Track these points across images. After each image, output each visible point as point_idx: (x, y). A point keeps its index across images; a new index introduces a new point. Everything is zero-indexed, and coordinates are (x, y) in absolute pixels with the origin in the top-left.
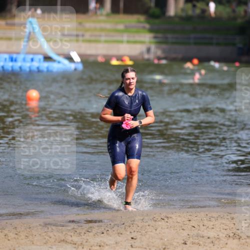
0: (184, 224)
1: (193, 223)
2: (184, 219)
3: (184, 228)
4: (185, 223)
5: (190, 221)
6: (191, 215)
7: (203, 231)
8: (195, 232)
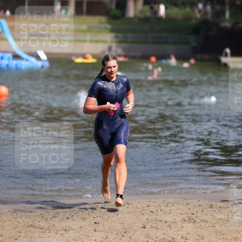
0: (144, 210)
1: (151, 209)
2: (143, 205)
3: (144, 213)
4: (144, 208)
5: (148, 206)
6: (149, 201)
7: (161, 216)
8: (154, 217)
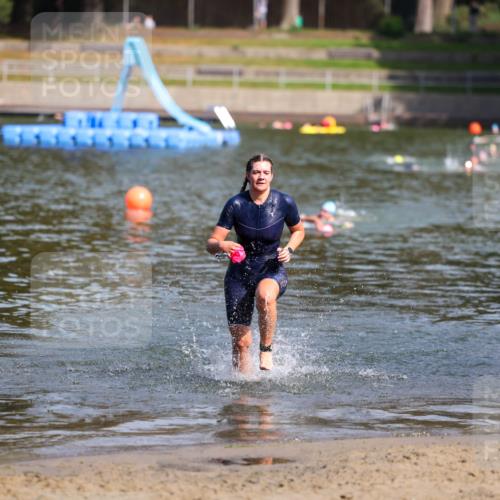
0: (451, 469)
1: (470, 467)
2: (451, 459)
3: (452, 477)
4: (454, 466)
5: (463, 461)
6: (465, 450)
7: (492, 484)
8: (475, 486)
